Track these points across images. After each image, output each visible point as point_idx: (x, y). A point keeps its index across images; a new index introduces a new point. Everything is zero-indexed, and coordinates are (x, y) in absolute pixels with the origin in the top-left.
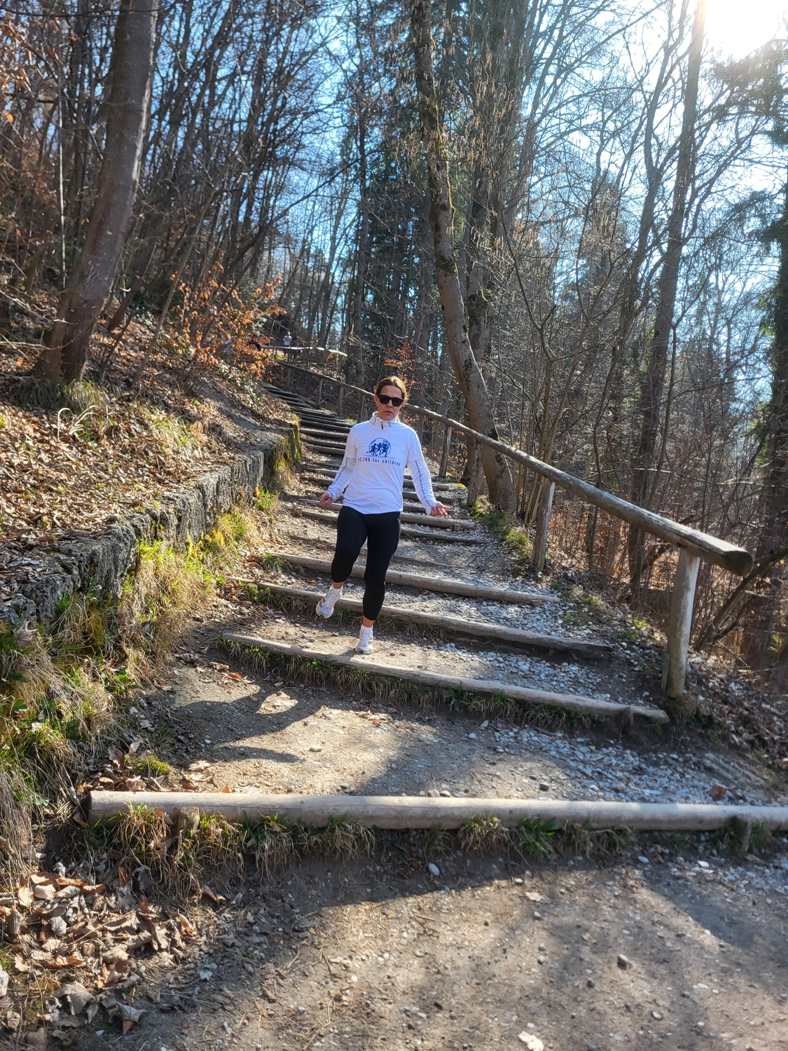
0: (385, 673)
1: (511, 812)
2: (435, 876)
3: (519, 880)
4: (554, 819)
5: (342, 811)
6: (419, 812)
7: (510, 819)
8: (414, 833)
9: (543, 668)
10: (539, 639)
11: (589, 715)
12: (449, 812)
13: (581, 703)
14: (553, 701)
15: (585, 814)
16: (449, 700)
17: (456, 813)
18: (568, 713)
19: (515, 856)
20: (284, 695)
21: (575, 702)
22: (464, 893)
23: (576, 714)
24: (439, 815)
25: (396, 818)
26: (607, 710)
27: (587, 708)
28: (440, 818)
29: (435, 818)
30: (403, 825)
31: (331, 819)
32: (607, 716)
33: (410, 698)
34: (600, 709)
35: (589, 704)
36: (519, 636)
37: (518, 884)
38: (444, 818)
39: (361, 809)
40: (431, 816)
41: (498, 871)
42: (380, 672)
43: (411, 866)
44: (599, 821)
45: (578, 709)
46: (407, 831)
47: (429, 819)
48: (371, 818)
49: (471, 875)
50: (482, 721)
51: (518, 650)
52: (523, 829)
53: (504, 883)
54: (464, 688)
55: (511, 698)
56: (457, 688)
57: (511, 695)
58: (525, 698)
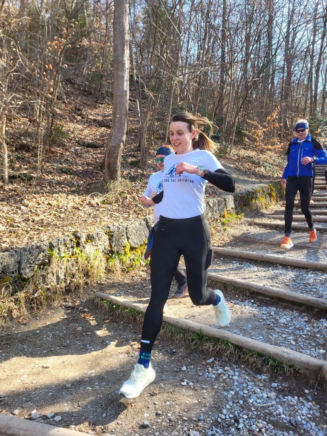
9: (301, 321)
10: (308, 301)
11: (290, 366)
13: (286, 355)
14: (264, 350)
16: (193, 340)
18: (274, 360)
21: (280, 353)
23: (282, 363)
26: (307, 364)
27: (290, 360)
32: (307, 369)
34: (302, 362)
35: (292, 357)
36: (295, 297)
45: (283, 360)
50: (210, 358)
51: (295, 307)
54: (204, 334)
55: (233, 344)
56: (199, 333)
57: (233, 342)
58: (243, 346)
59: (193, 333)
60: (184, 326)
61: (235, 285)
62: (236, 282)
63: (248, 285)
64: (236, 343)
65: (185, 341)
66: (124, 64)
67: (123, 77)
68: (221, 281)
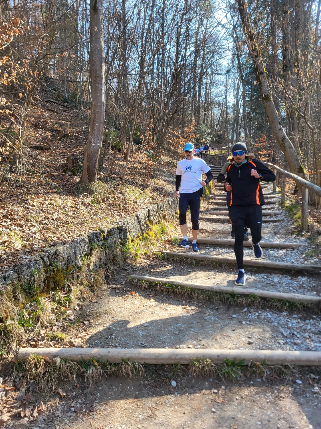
0: (198, 288)
1: (218, 356)
2: (173, 387)
3: (216, 391)
4: (244, 359)
5: (128, 356)
6: (167, 356)
7: (218, 360)
8: (167, 366)
9: (287, 279)
10: (286, 266)
11: (301, 304)
12: (183, 356)
13: (297, 298)
14: (281, 297)
15: (263, 357)
16: (228, 299)
17: (187, 356)
18: (290, 302)
19: (219, 379)
20: (152, 300)
21: (293, 297)
22: (184, 396)
23: (295, 303)
24: (177, 358)
25: (155, 359)
26: (311, 300)
27: (300, 300)
28: (178, 359)
29: (176, 359)
30: (160, 362)
31: (122, 360)
32: (311, 304)
33: (209, 299)
34: (307, 300)
35: (301, 298)
36: (276, 265)
37: (214, 393)
38: (181, 359)
39: (137, 355)
40: (173, 358)
41: (208, 386)
42: (196, 287)
43: (163, 382)
44: (272, 361)
45: (295, 301)
46: (163, 365)
47: (172, 359)
48: (142, 359)
49: (192, 387)
50: (244, 308)
51: (277, 272)
52: (225, 364)
53: (207, 392)
54: (235, 293)
56: (231, 293)
57: (258, 295)
58: (266, 296)
59: (227, 294)
60: (218, 291)
64: (261, 296)
66: (102, 78)
67: (102, 89)
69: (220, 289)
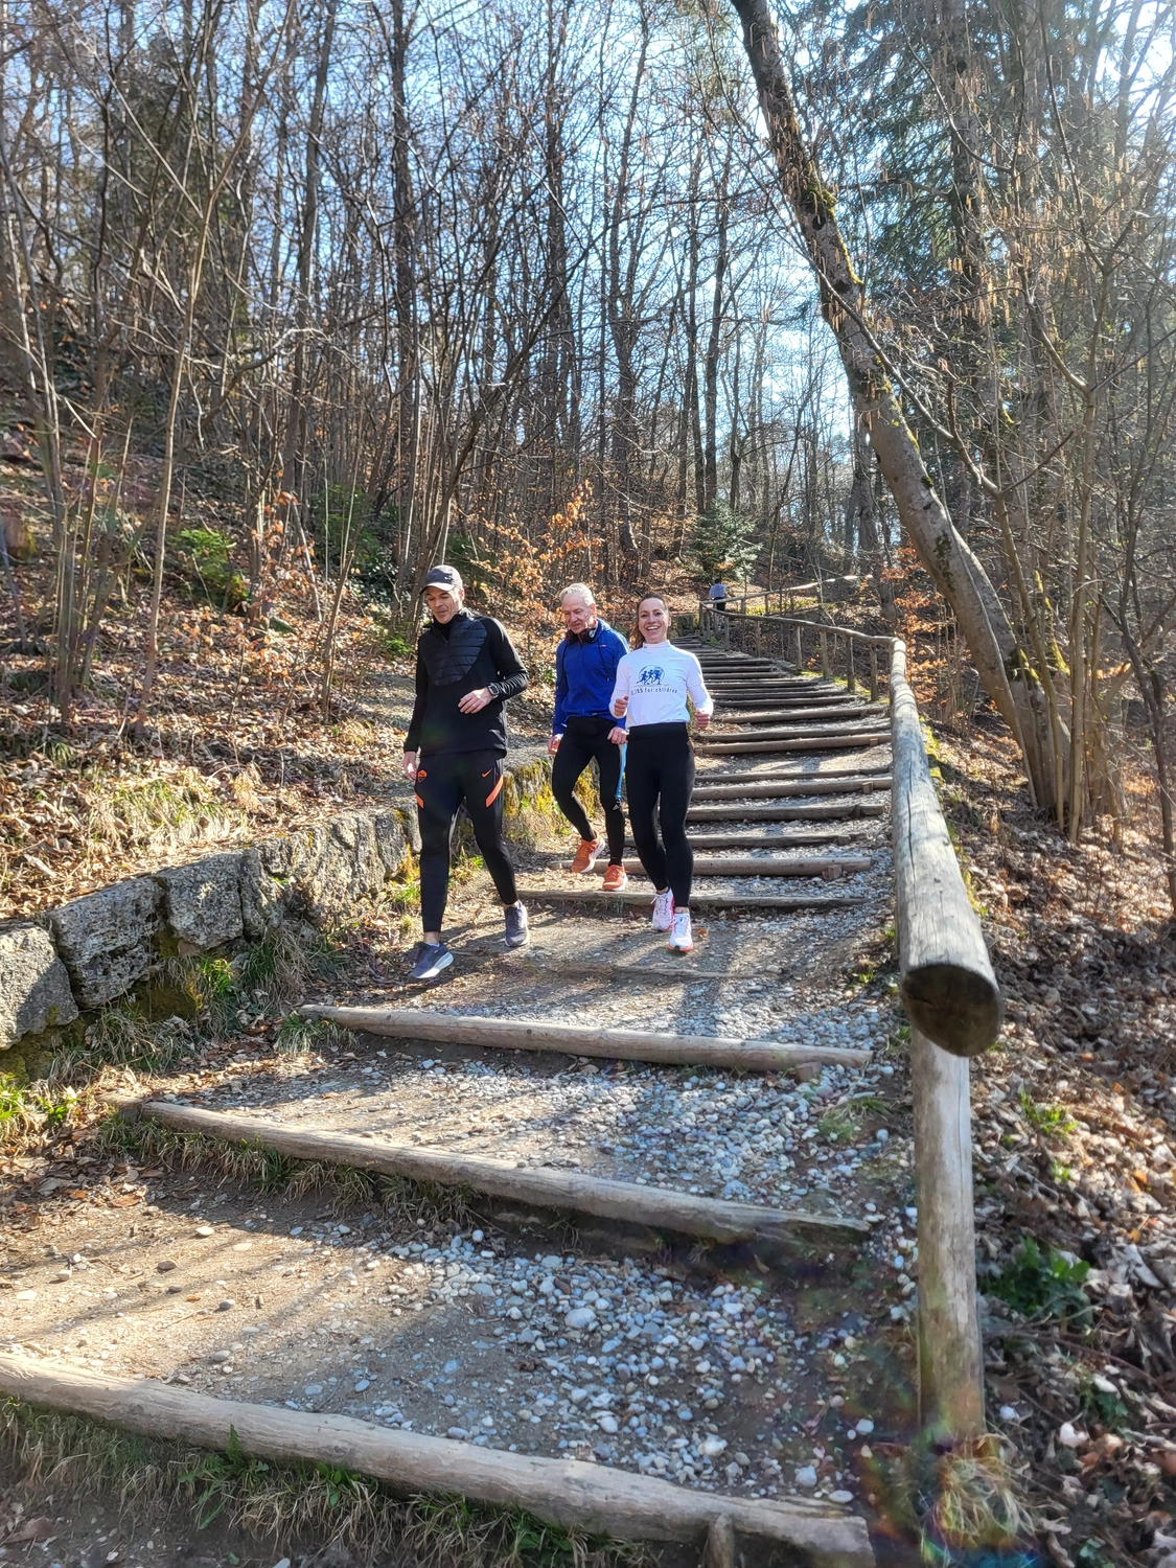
0: (65, 1402)
10: (670, 1213)
11: (593, 1543)
13: (577, 1496)
14: (492, 1488)
18: (535, 1526)
21: (556, 1489)
23: (564, 1535)
26: (656, 1521)
27: (594, 1514)
32: (658, 1544)
34: (636, 1517)
35: (599, 1499)
36: (627, 1205)
42: (52, 1399)
45: (565, 1518)
54: (250, 1448)
55: (367, 1479)
56: (228, 1447)
57: (371, 1468)
58: (412, 1480)
59: (205, 1449)
60: (164, 1428)
61: (415, 1175)
62: (415, 1164)
63: (462, 1171)
64: (383, 1473)
65: (167, 1493)
68: (358, 1163)
69: (173, 1418)
